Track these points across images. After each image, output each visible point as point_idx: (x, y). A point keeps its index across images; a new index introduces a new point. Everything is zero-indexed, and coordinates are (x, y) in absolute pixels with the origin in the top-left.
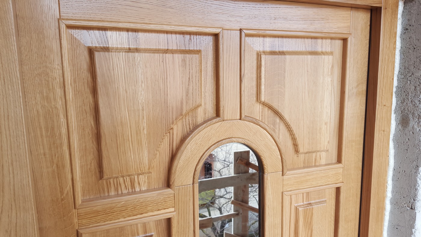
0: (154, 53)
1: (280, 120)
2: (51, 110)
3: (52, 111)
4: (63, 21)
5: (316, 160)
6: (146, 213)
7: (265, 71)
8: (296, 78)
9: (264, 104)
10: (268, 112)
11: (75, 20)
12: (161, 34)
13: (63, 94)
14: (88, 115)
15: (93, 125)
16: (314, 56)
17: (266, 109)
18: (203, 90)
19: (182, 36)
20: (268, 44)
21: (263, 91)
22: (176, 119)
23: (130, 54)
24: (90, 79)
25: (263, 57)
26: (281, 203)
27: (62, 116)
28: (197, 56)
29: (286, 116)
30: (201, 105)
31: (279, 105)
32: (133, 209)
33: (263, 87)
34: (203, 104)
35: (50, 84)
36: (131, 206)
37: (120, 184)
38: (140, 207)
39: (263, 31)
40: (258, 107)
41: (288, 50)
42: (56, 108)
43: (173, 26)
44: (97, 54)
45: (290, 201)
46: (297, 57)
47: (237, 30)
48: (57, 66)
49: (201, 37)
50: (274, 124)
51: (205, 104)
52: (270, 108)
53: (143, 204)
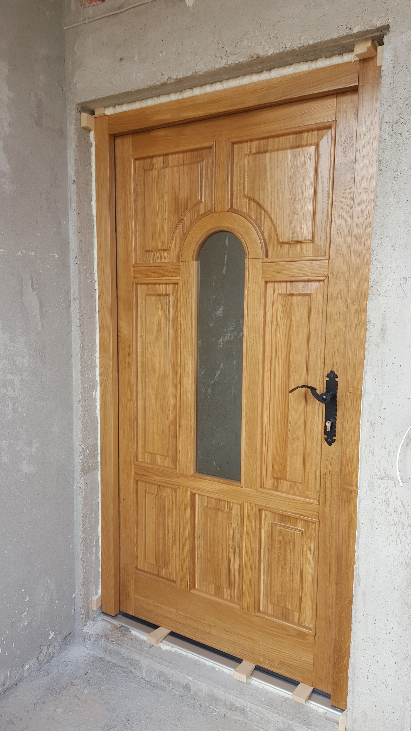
1: (263, 212)
5: (301, 251)
7: (248, 169)
8: (276, 172)
9: (250, 198)
10: (253, 205)
12: (180, 155)
17: (252, 203)
21: (246, 186)
22: (184, 212)
25: (247, 158)
26: (260, 288)
29: (266, 207)
30: (201, 201)
31: (260, 198)
32: (158, 273)
33: (246, 183)
34: (203, 200)
36: (159, 270)
38: (162, 272)
40: (245, 202)
45: (273, 289)
46: (276, 153)
50: (260, 215)
51: (205, 200)
52: (254, 201)
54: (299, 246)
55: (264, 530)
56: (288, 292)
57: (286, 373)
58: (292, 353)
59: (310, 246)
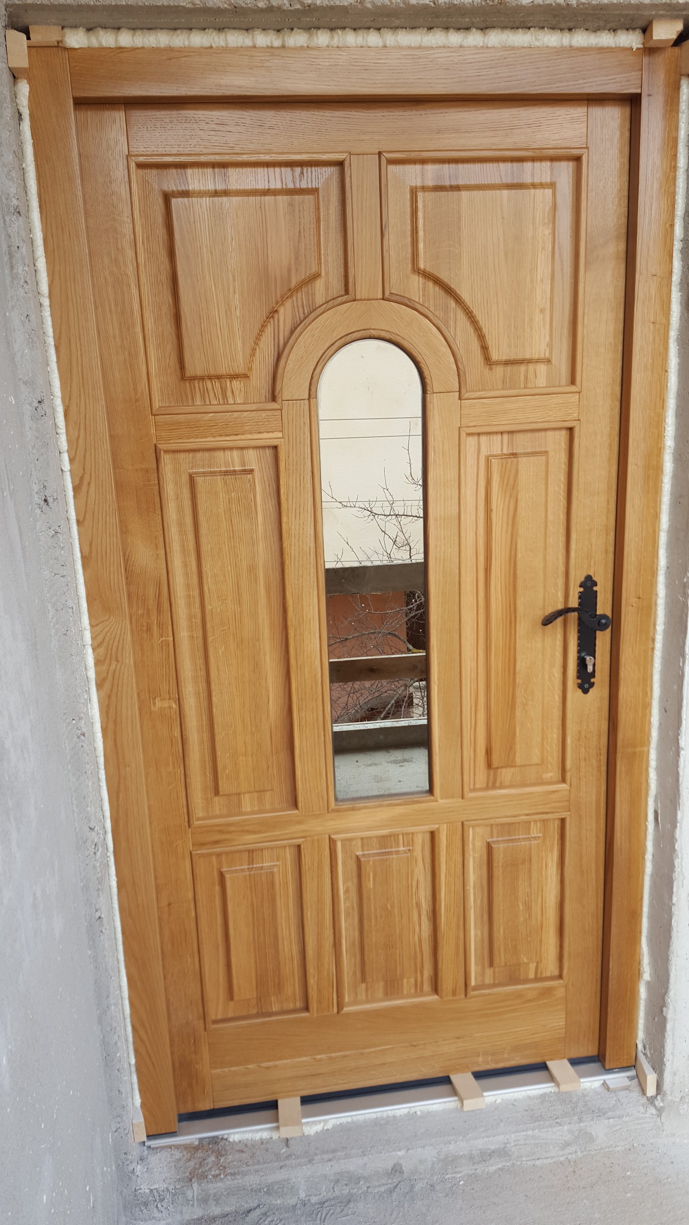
0: (248, 196)
1: (456, 304)
2: (120, 277)
3: (122, 279)
4: (133, 158)
5: (526, 377)
6: (242, 434)
7: (424, 218)
8: (481, 230)
9: (427, 276)
10: (434, 288)
11: (147, 155)
12: (259, 169)
13: (134, 256)
14: (165, 288)
15: (171, 302)
16: (514, 191)
17: (430, 284)
18: (322, 252)
19: (289, 169)
20: (431, 174)
21: (422, 252)
22: (282, 297)
23: (216, 199)
24: (166, 237)
25: (420, 195)
26: (457, 447)
27: (133, 286)
28: (311, 197)
29: (465, 295)
30: (320, 275)
31: (450, 277)
32: (225, 426)
33: (421, 245)
34: (323, 274)
35: (119, 242)
36: (222, 421)
37: (207, 389)
38: (234, 424)
39: (417, 153)
40: (416, 282)
41: (468, 183)
42: (127, 275)
43: (274, 155)
44: (174, 201)
45: (476, 447)
46: (481, 193)
47: (374, 154)
48: (126, 219)
49: (319, 169)
50: (446, 309)
51: (327, 274)
52: (437, 281)
53: (237, 420)
54: (523, 368)
55: (474, 858)
56: (505, 451)
57: (509, 591)
58: (519, 556)
59: (542, 368)
